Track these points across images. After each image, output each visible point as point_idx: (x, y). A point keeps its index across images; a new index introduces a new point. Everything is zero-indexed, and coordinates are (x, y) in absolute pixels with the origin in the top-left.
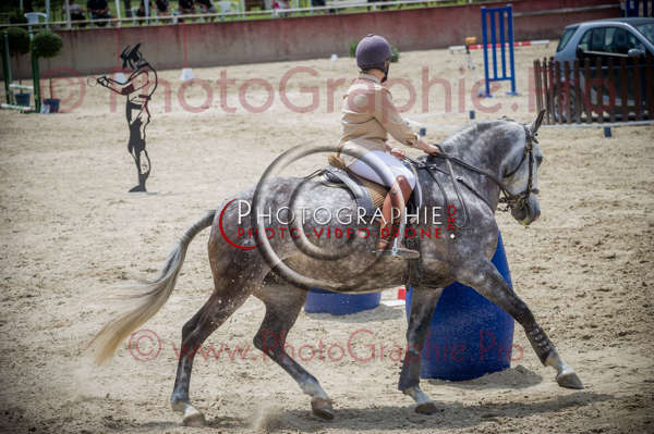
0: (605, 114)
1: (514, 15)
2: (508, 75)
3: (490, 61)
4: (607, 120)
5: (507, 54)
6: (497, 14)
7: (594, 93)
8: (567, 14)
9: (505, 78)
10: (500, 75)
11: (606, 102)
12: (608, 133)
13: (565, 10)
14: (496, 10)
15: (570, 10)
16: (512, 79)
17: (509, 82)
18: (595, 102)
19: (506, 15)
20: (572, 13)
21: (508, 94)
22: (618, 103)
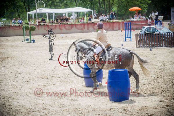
0: (150, 46)
2: (130, 37)
3: (126, 34)
4: (151, 47)
5: (130, 32)
6: (128, 24)
7: (148, 41)
9: (129, 37)
10: (128, 37)
11: (151, 43)
12: (151, 50)
16: (131, 38)
18: (148, 43)
19: (130, 24)
21: (130, 41)
22: (153, 43)
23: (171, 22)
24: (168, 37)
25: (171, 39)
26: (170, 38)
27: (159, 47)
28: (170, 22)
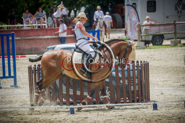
0: (71, 100)
1: (15, 38)
2: (12, 74)
4: (72, 104)
5: (12, 62)
6: (5, 38)
7: (64, 88)
8: (48, 39)
9: (10, 76)
10: (7, 75)
11: (71, 93)
12: (72, 112)
13: (46, 37)
14: (5, 35)
15: (50, 37)
16: (15, 77)
17: (13, 79)
18: (64, 92)
19: (11, 38)
20: (51, 39)
21: (11, 86)
22: (78, 93)
23: (126, 32)
24: (120, 75)
25: (126, 81)
26: (123, 78)
27: (94, 103)
28: (124, 34)
